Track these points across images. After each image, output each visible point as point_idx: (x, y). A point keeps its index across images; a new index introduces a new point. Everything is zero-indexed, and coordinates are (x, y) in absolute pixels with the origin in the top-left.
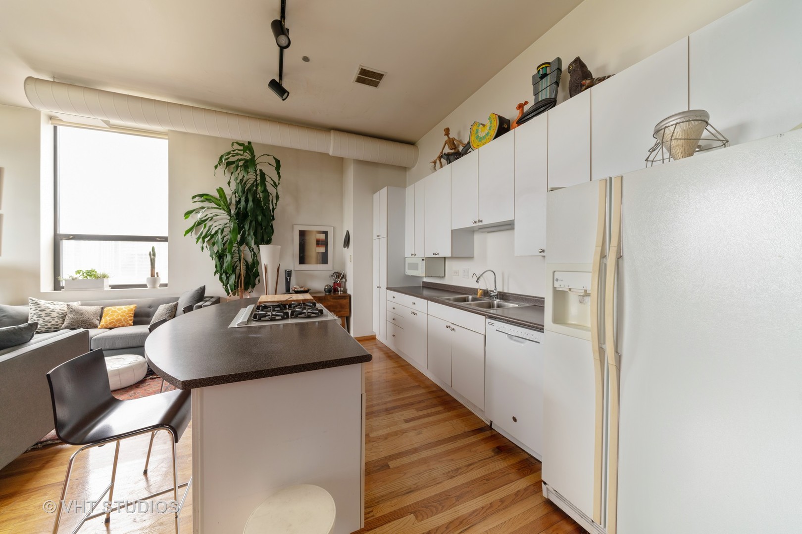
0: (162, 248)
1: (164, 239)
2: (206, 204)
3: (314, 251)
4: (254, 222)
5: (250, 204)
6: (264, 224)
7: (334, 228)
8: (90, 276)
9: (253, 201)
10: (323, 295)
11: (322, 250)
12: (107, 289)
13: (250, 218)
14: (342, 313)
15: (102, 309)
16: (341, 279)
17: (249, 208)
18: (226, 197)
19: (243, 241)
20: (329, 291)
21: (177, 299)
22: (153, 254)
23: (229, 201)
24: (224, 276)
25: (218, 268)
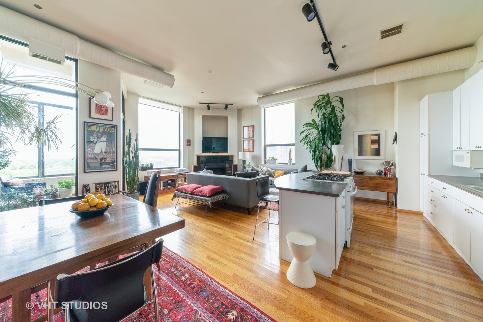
0: (293, 148)
1: (293, 145)
2: (309, 128)
3: (369, 147)
4: (329, 134)
5: (327, 124)
6: (335, 134)
7: (385, 131)
8: (273, 159)
9: (329, 123)
10: (375, 175)
11: (376, 146)
12: (277, 164)
13: (327, 132)
14: (389, 189)
15: (275, 171)
16: (390, 166)
17: (326, 127)
18: (316, 123)
19: (324, 144)
20: (380, 173)
21: (297, 170)
22: (290, 151)
23: (318, 124)
24: (316, 161)
25: (313, 157)
